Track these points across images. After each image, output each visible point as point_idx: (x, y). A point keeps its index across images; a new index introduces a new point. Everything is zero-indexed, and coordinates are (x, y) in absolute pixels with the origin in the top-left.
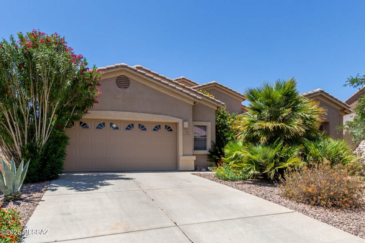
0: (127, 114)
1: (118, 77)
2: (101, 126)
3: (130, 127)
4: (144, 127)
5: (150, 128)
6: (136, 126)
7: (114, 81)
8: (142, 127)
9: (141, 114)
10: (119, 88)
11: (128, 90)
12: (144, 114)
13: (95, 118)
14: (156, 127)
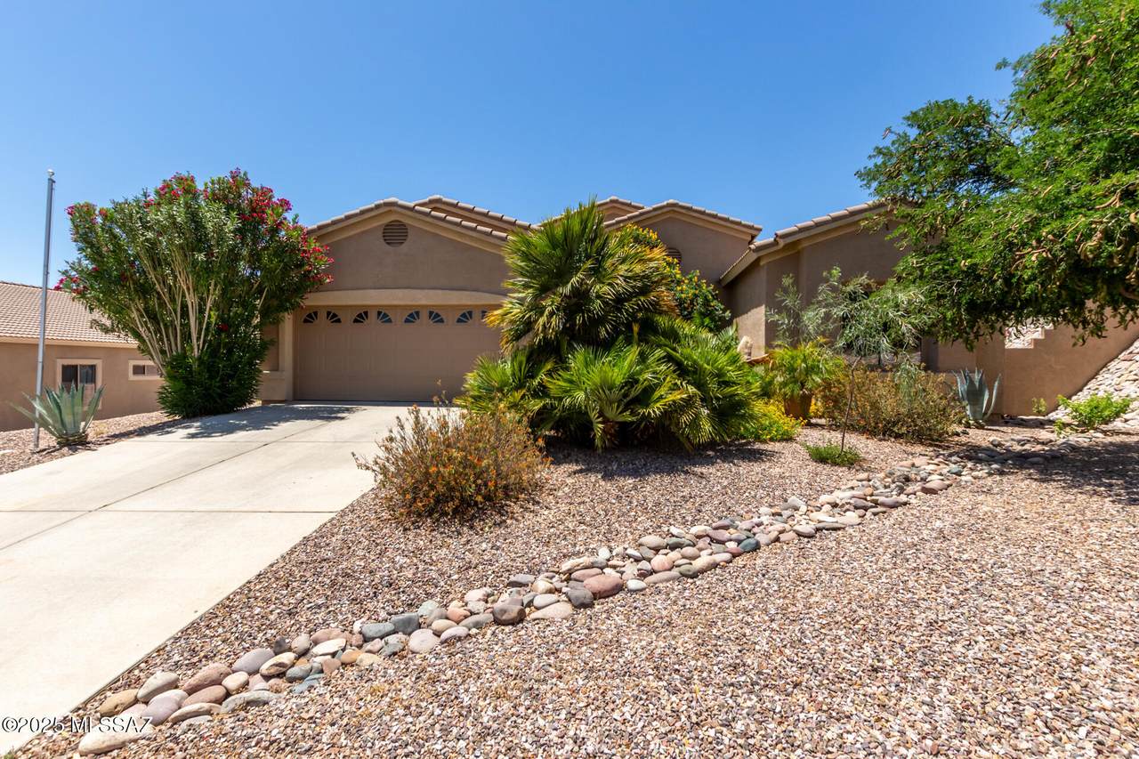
0: (399, 293)
1: (387, 225)
2: (361, 317)
3: (413, 316)
4: (439, 316)
5: (450, 318)
6: (424, 315)
7: (380, 233)
8: (435, 317)
9: (426, 291)
10: (387, 245)
11: (404, 248)
12: (431, 292)
13: (344, 303)
14: (464, 315)
